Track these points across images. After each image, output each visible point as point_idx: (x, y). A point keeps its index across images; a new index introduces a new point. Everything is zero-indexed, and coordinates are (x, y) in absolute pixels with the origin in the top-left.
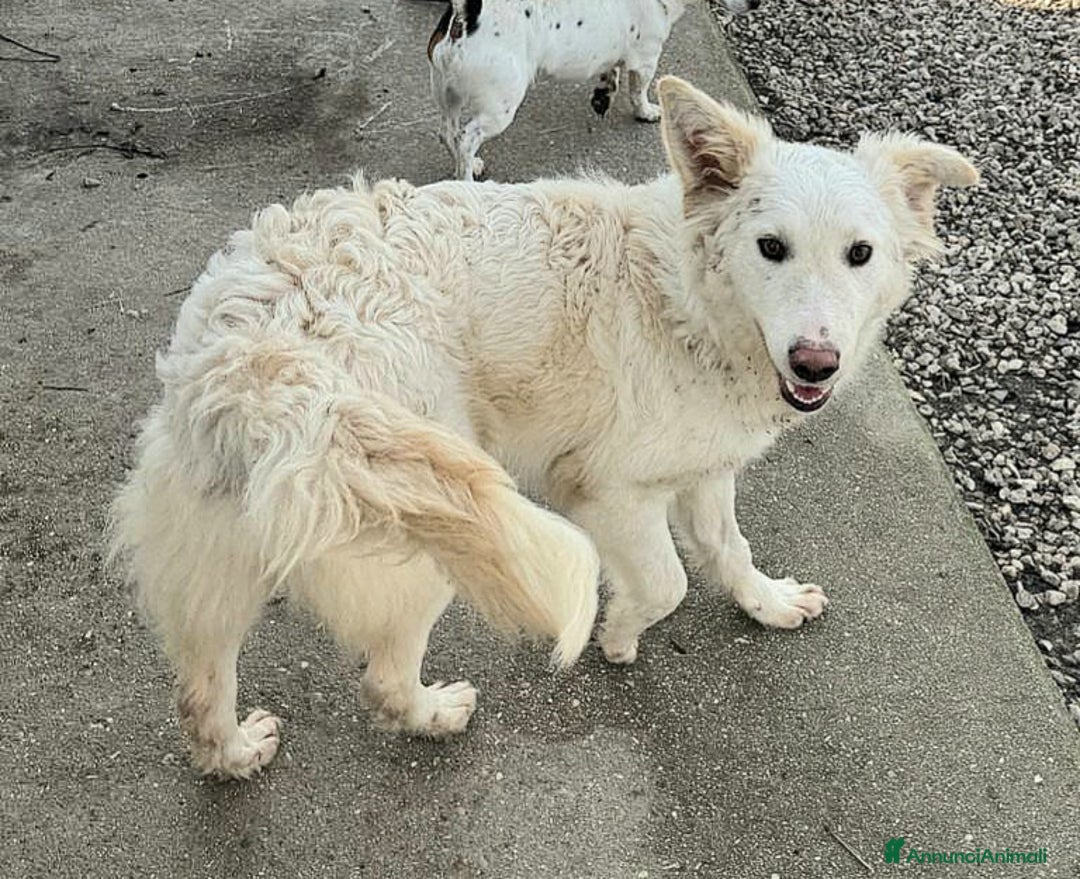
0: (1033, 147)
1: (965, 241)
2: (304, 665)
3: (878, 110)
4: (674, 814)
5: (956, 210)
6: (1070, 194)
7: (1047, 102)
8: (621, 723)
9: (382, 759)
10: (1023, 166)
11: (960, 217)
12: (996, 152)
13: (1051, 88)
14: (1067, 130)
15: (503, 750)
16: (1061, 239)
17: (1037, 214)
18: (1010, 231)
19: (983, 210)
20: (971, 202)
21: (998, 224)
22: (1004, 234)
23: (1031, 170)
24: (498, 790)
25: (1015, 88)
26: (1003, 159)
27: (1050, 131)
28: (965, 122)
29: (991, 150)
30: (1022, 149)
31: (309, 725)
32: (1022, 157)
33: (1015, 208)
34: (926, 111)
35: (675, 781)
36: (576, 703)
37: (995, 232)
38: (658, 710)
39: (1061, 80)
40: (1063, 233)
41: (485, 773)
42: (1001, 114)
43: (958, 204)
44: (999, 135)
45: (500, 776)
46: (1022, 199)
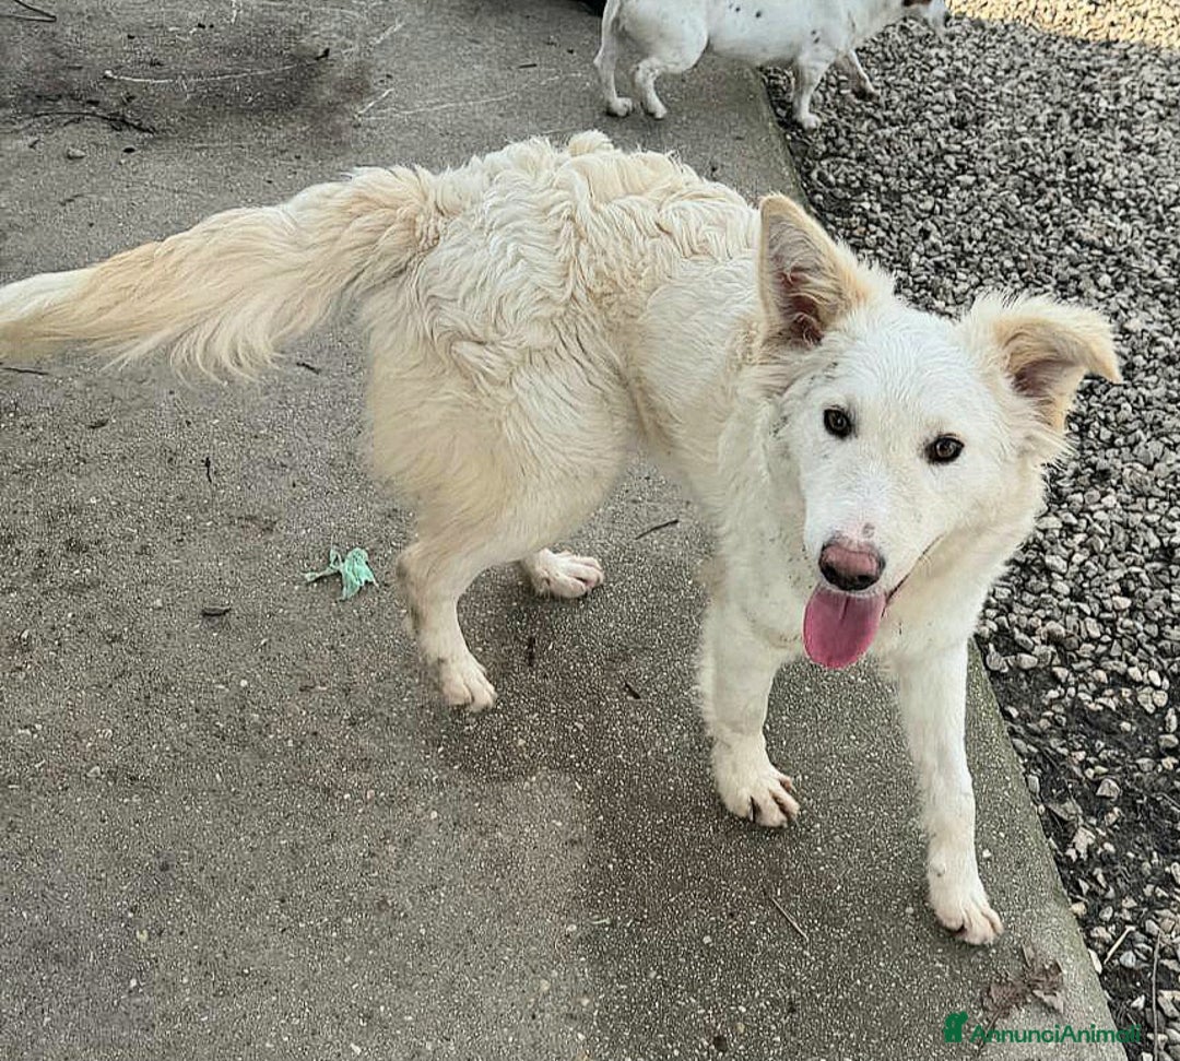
0: (1053, 184)
1: (975, 280)
2: (244, 683)
3: (898, 134)
4: (611, 866)
5: (968, 246)
6: (1087, 237)
7: (1074, 137)
8: (565, 767)
9: (315, 788)
10: (1041, 203)
11: (971, 254)
12: (1015, 186)
13: (1079, 122)
14: (1090, 169)
15: (441, 788)
16: (1072, 285)
17: (1050, 257)
18: (1020, 272)
19: (996, 248)
20: (984, 239)
21: (1009, 264)
22: (1015, 276)
23: (1049, 208)
24: (431, 829)
25: (1042, 119)
26: (1022, 194)
27: (1073, 168)
28: (987, 153)
29: (1010, 183)
30: (1042, 185)
31: (242, 745)
32: (1041, 193)
33: (1029, 248)
34: (948, 138)
35: (614, 832)
36: (521, 742)
37: (1006, 272)
38: (604, 754)
39: (1090, 114)
40: (1077, 279)
41: (419, 811)
42: (1025, 147)
43: (970, 240)
44: (1020, 169)
45: (434, 815)
46: (1037, 239)
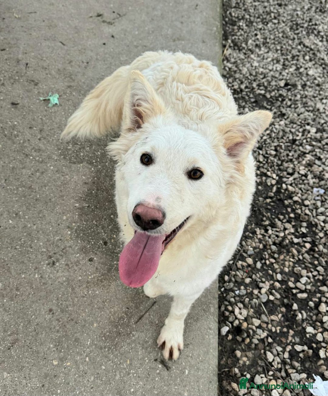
0: (303, 27)
1: (266, 51)
2: (16, 123)
3: (259, 5)
4: (93, 192)
5: (268, 40)
6: (307, 44)
7: (314, 14)
8: (91, 163)
9: (24, 154)
10: (296, 32)
11: (268, 43)
12: (290, 26)
13: (318, 10)
14: (316, 25)
15: (56, 161)
16: (296, 58)
17: (293, 48)
18: (281, 51)
19: (276, 43)
20: (274, 39)
21: (279, 48)
22: (279, 52)
23: (298, 34)
24: (50, 171)
25: (306, 8)
26: (291, 28)
27: (311, 24)
28: (285, 15)
29: (289, 25)
30: (299, 27)
31: (9, 139)
32: (297, 29)
33: (287, 44)
34: (274, 8)
35: (98, 183)
36: (82, 154)
37: (277, 50)
38: (103, 162)
39: (322, 8)
40: (298, 56)
41: (48, 165)
42: (297, 15)
43: (270, 39)
44: (294, 21)
45: (52, 168)
46: (290, 42)
